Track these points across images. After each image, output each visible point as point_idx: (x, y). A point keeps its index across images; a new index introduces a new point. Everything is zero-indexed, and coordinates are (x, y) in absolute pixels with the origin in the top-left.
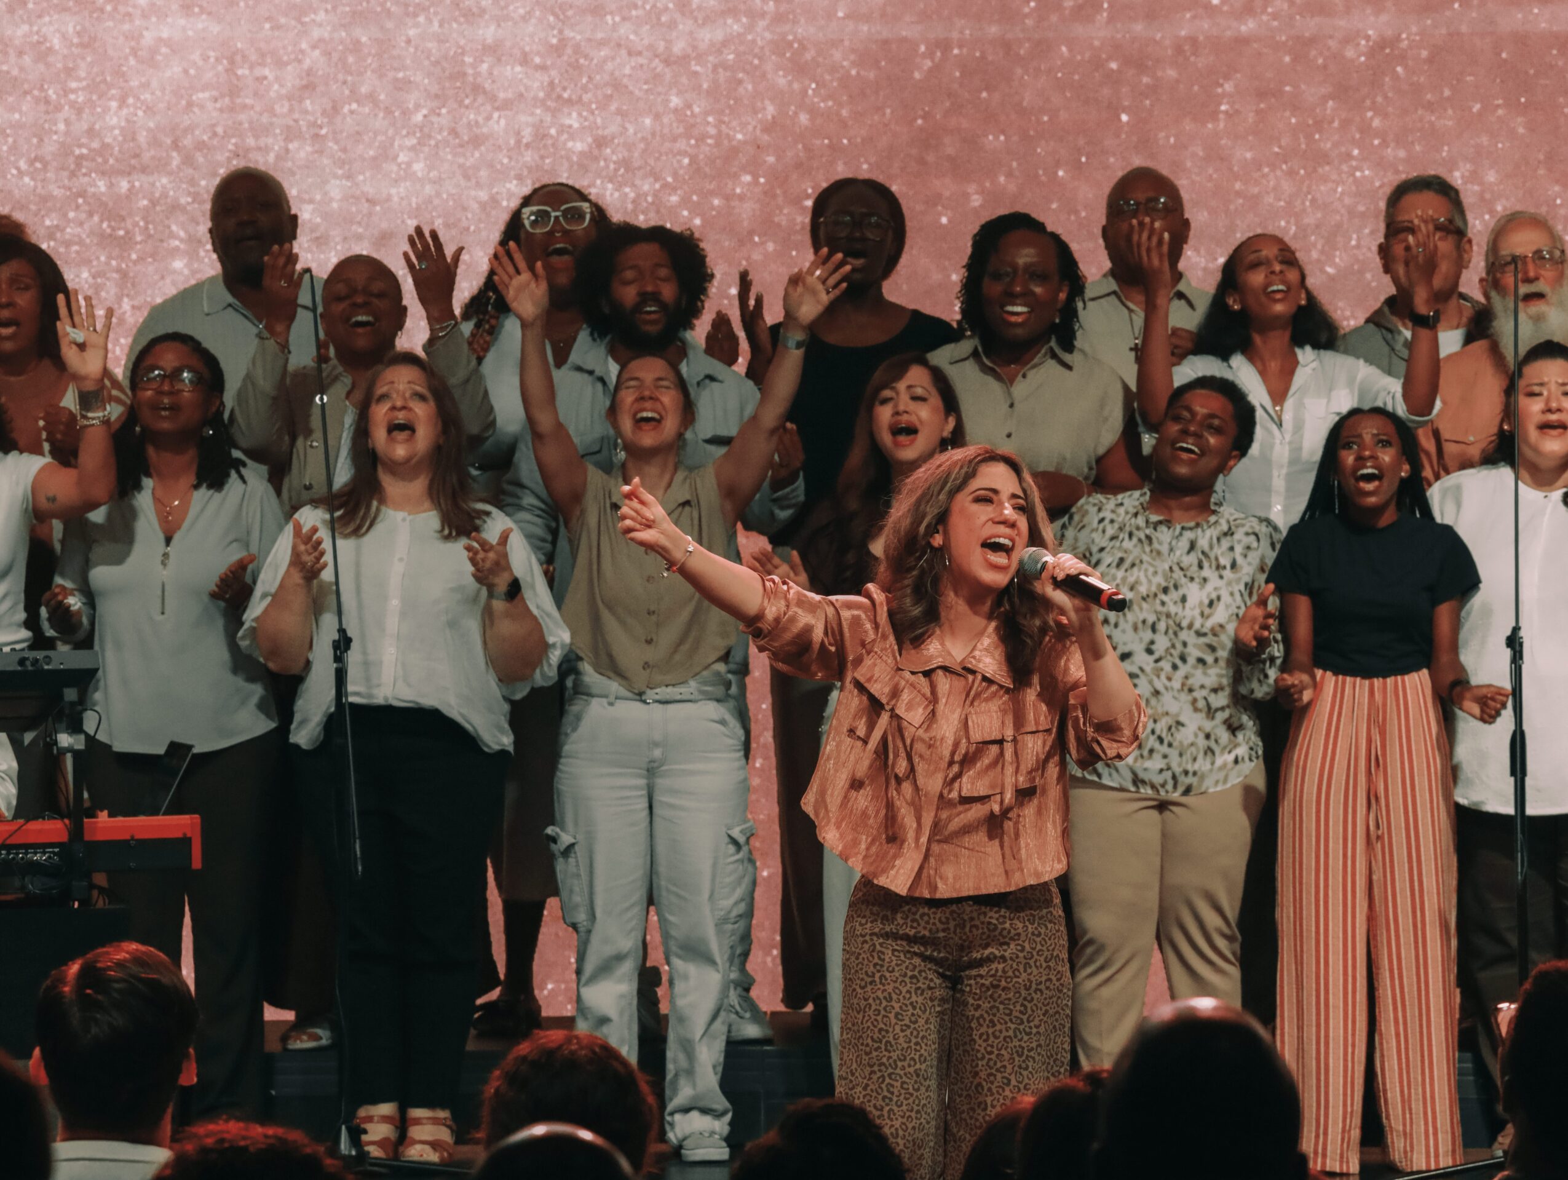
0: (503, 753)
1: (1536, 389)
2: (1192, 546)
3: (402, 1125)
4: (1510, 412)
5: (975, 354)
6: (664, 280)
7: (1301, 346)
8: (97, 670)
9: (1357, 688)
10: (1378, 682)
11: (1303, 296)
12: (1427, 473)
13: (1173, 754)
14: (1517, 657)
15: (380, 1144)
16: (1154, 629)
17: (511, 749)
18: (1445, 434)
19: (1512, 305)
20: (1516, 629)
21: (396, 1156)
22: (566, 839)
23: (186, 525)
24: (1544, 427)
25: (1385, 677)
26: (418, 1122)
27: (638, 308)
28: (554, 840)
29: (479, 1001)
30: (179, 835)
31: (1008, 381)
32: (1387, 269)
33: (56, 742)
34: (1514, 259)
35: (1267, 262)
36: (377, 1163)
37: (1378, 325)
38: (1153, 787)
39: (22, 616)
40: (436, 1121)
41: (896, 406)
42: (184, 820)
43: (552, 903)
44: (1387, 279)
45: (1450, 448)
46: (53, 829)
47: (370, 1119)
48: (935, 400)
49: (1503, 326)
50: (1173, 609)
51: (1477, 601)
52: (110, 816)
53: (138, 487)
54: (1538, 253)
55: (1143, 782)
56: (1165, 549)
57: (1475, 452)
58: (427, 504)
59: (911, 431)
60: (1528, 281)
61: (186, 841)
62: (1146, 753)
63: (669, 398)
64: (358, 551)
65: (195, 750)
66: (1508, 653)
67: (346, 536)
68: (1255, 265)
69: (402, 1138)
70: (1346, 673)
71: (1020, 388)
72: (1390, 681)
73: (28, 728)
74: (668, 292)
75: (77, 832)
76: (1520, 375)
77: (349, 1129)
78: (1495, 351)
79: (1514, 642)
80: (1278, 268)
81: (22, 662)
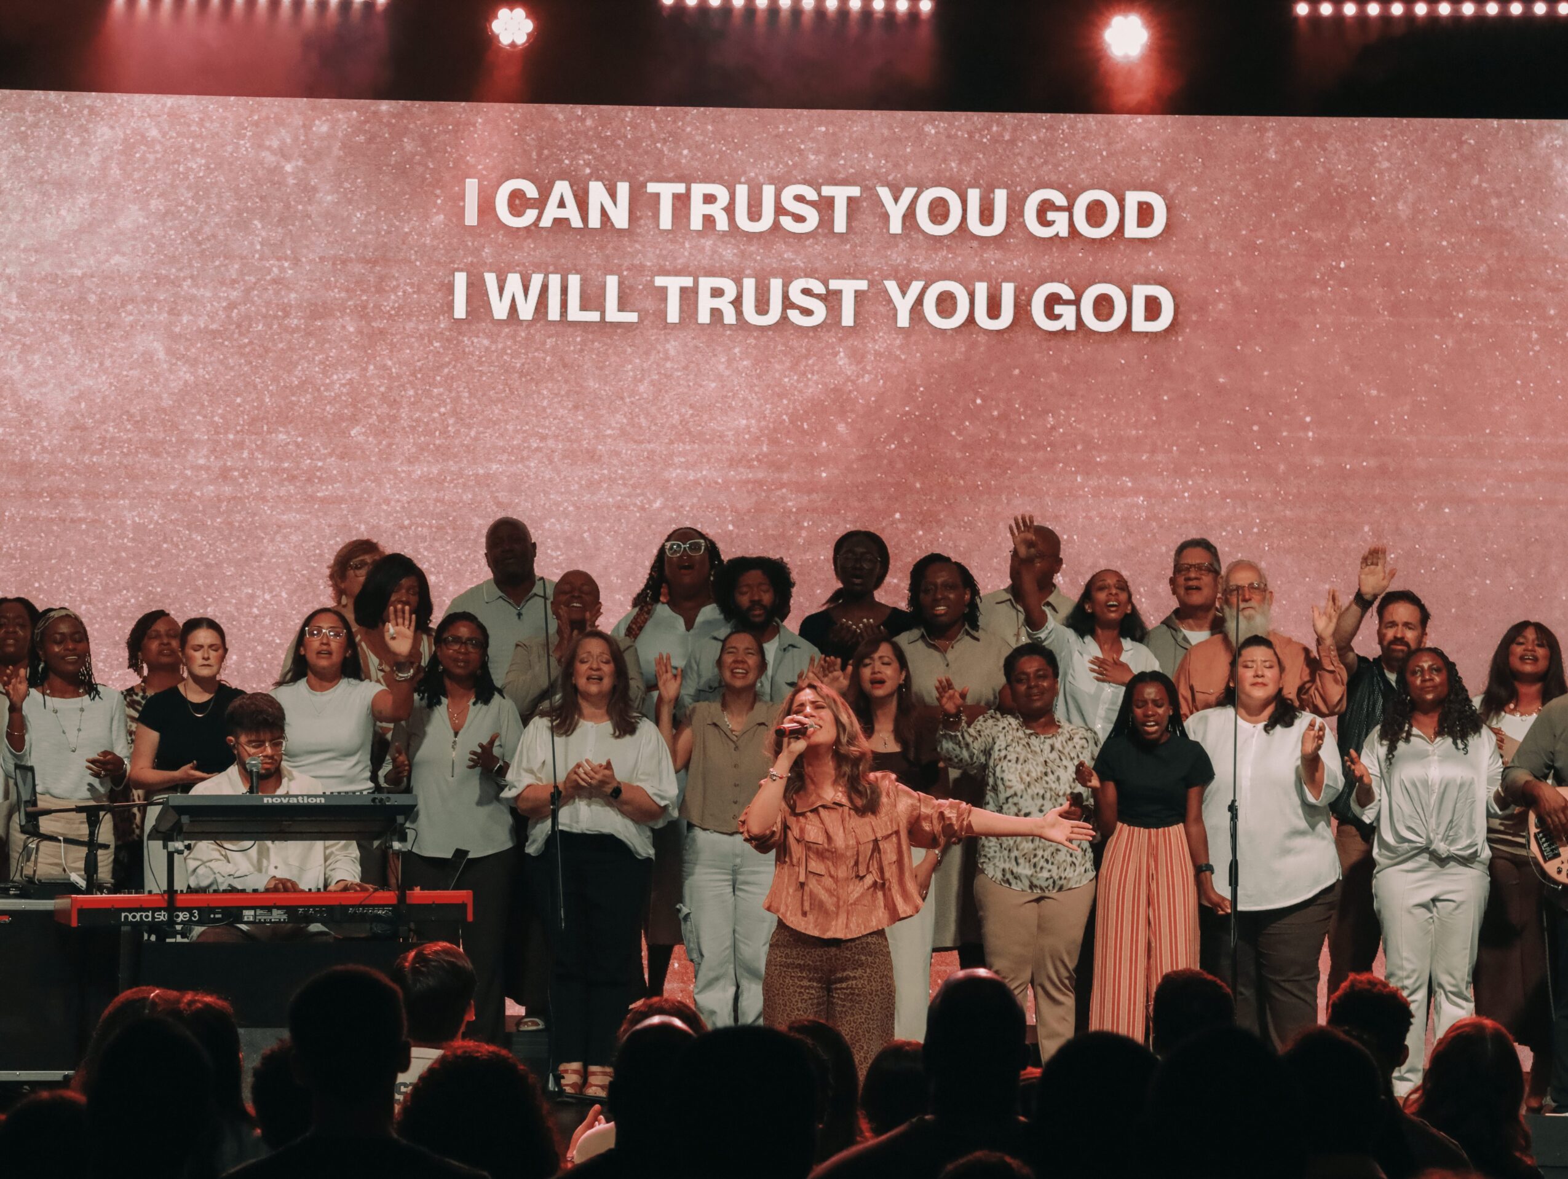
0: (648, 859)
1: (1250, 664)
2: (1052, 748)
3: (585, 1075)
4: (1233, 675)
5: (922, 637)
6: (765, 592)
7: (1125, 637)
8: (415, 806)
9: (1141, 834)
10: (1153, 831)
11: (1129, 607)
12: (1184, 709)
13: (1054, 868)
14: (1234, 817)
15: (573, 1086)
16: (1043, 797)
17: (653, 857)
18: (1197, 688)
19: (1235, 613)
20: (1234, 801)
21: (581, 1093)
22: (685, 910)
23: (466, 726)
24: (1254, 684)
25: (1157, 828)
26: (594, 1074)
27: (750, 609)
28: (679, 911)
29: (631, 1007)
30: (460, 902)
31: (943, 651)
32: (1174, 592)
33: (391, 847)
34: (1239, 588)
35: (1108, 587)
36: (570, 1096)
37: (1169, 626)
38: (1041, 889)
39: (368, 774)
40: (604, 1074)
41: (873, 668)
42: (464, 892)
43: (677, 949)
44: (1175, 598)
45: (1198, 696)
46: (389, 896)
47: (566, 1071)
48: (896, 665)
49: (1231, 625)
50: (1054, 786)
51: (1213, 786)
52: (422, 889)
53: (439, 703)
54: (1251, 585)
55: (1036, 886)
56: (1038, 750)
57: (1212, 699)
58: (606, 718)
59: (882, 682)
60: (1245, 600)
61: (463, 906)
62: (1038, 869)
63: (752, 661)
64: (567, 744)
65: (470, 856)
66: (1229, 814)
67: (560, 735)
68: (1101, 589)
69: (585, 1082)
70: (1134, 825)
71: (951, 655)
72: (1161, 830)
73: (376, 839)
74: (767, 598)
75: (402, 898)
76: (1240, 655)
77: (554, 1076)
78: (1226, 640)
79: (1233, 808)
80: (1114, 591)
81: (374, 800)
